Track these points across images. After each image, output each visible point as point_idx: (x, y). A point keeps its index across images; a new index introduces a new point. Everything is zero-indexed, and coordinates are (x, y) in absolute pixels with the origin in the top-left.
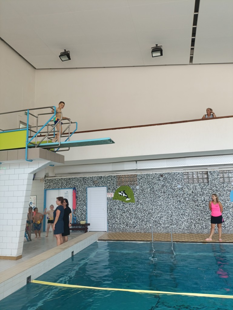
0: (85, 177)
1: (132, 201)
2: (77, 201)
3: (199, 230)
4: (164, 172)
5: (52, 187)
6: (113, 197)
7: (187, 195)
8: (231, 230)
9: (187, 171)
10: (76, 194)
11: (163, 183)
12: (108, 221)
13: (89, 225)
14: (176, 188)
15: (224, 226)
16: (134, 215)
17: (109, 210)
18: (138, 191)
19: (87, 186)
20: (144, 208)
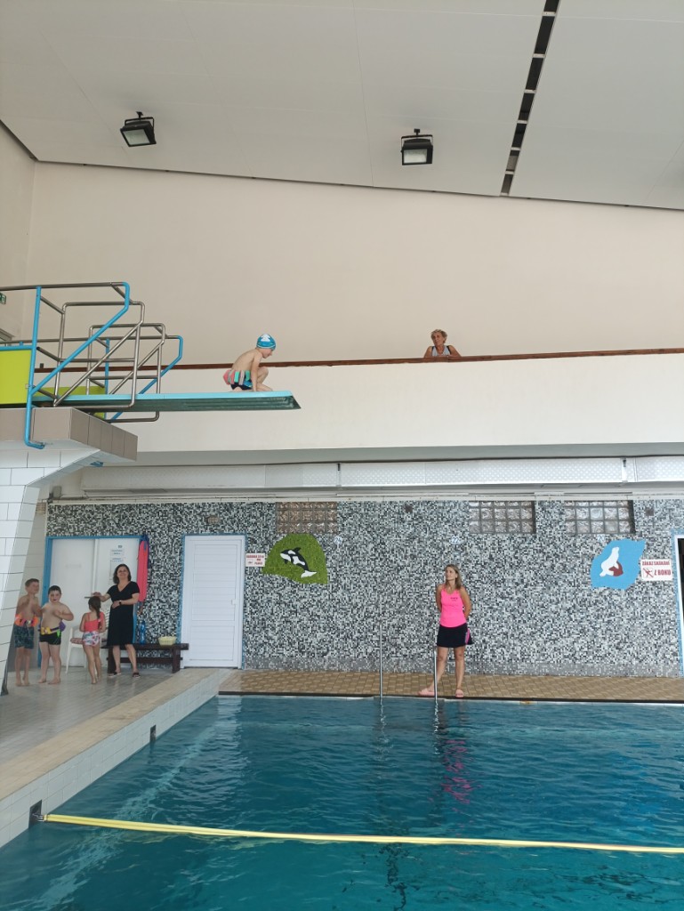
0: (178, 504)
1: (320, 578)
2: (152, 574)
3: (505, 663)
4: (414, 499)
5: (71, 530)
6: (263, 565)
7: (477, 564)
8: (589, 665)
9: (479, 499)
10: (149, 553)
11: (412, 529)
12: (244, 637)
13: (186, 647)
14: (446, 544)
15: (571, 653)
16: (325, 621)
17: (248, 605)
18: (339, 550)
19: (185, 531)
20: (353, 601)
